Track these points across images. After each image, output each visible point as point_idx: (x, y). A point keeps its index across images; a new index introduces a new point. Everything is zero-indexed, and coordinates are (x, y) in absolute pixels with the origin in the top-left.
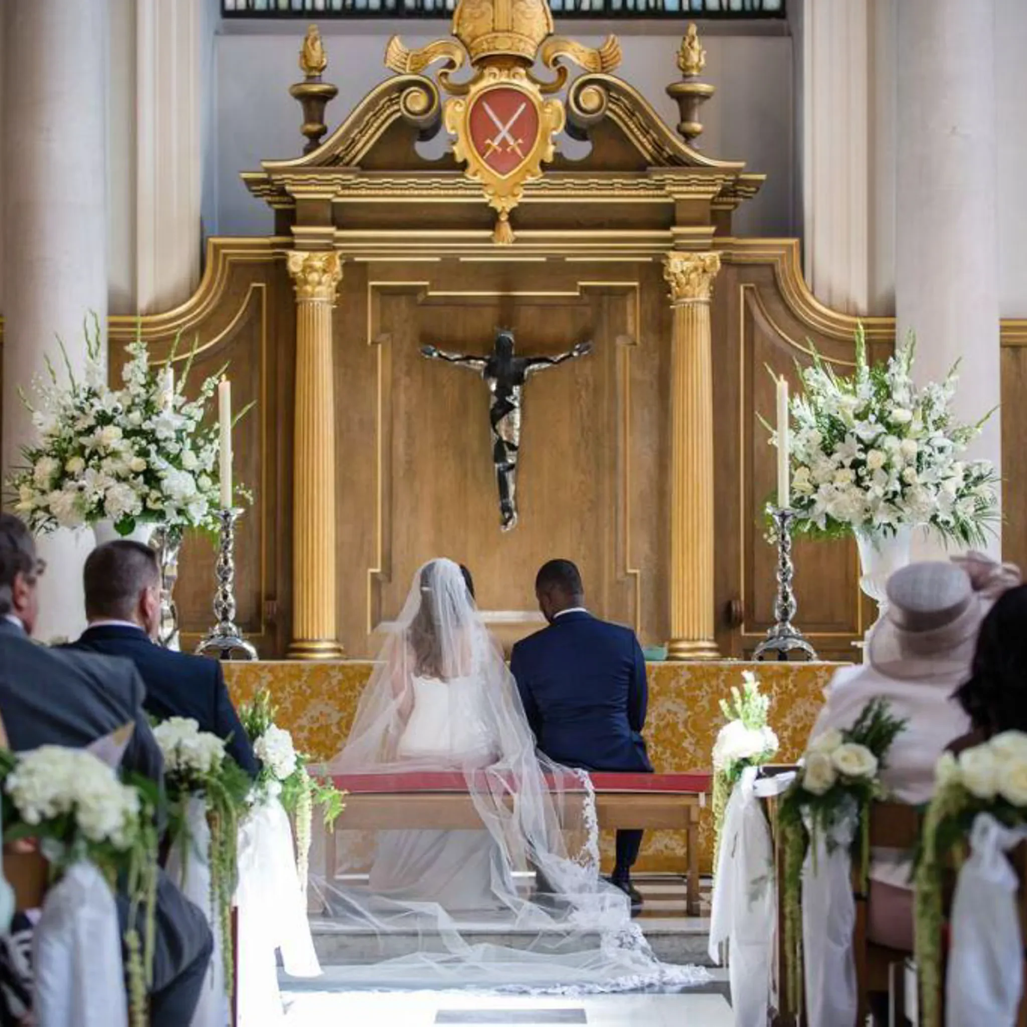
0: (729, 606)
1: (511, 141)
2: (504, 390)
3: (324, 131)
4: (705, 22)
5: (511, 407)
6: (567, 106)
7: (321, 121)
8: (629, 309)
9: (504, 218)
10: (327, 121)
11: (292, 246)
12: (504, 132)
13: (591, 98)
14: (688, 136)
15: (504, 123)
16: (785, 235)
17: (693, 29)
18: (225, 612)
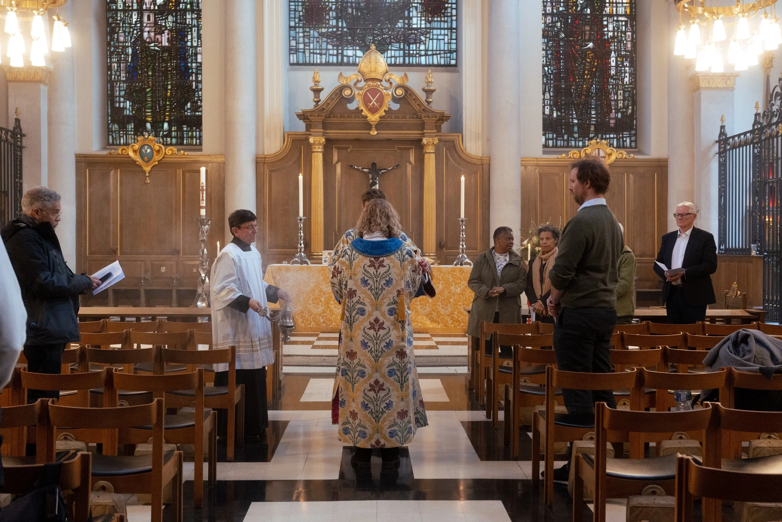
0: (440, 243)
1: (376, 104)
2: (374, 179)
3: (320, 101)
4: (433, 68)
5: (376, 183)
6: (392, 94)
7: (319, 97)
8: (411, 154)
9: (374, 126)
10: (321, 98)
11: (310, 135)
12: (373, 101)
13: (400, 92)
14: (429, 103)
15: (374, 98)
16: (457, 132)
17: (430, 71)
18: (301, 250)
